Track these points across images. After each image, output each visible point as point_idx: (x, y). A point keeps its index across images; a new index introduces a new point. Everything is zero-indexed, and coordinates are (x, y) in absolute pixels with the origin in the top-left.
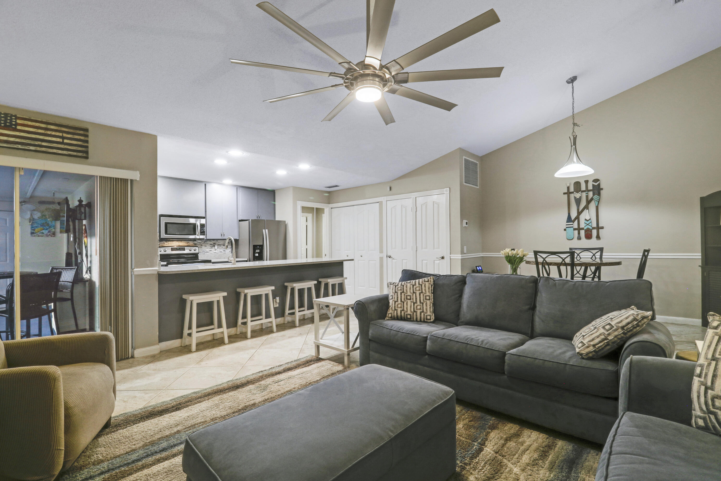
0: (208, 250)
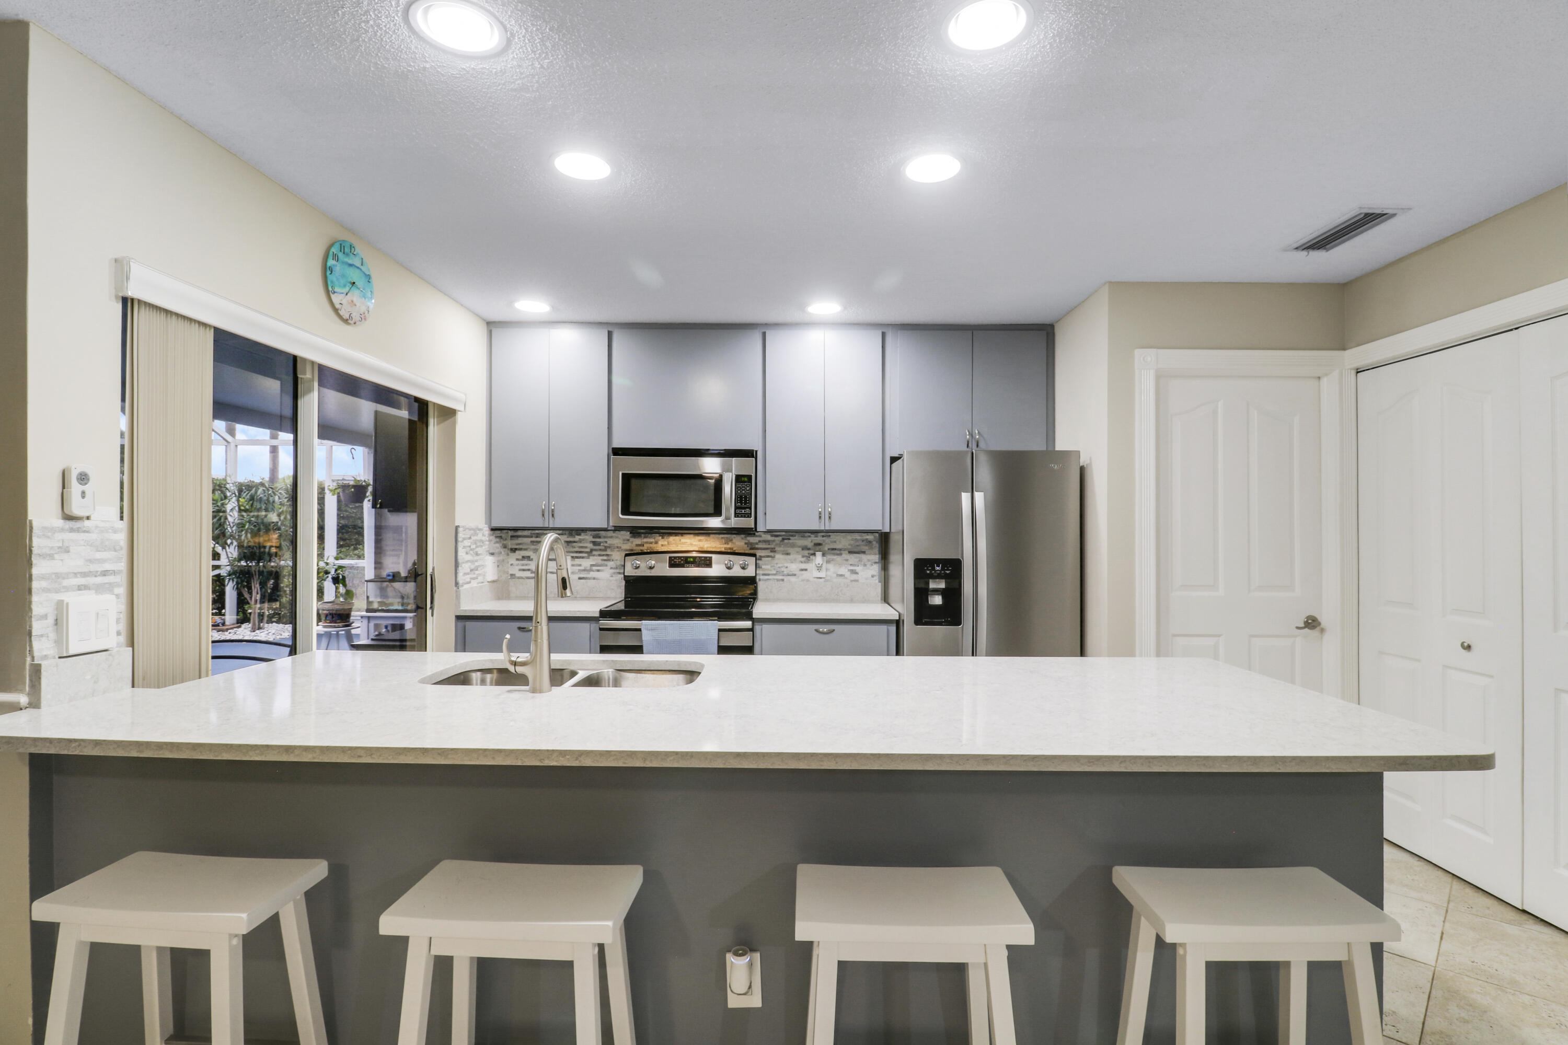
0: (794, 567)
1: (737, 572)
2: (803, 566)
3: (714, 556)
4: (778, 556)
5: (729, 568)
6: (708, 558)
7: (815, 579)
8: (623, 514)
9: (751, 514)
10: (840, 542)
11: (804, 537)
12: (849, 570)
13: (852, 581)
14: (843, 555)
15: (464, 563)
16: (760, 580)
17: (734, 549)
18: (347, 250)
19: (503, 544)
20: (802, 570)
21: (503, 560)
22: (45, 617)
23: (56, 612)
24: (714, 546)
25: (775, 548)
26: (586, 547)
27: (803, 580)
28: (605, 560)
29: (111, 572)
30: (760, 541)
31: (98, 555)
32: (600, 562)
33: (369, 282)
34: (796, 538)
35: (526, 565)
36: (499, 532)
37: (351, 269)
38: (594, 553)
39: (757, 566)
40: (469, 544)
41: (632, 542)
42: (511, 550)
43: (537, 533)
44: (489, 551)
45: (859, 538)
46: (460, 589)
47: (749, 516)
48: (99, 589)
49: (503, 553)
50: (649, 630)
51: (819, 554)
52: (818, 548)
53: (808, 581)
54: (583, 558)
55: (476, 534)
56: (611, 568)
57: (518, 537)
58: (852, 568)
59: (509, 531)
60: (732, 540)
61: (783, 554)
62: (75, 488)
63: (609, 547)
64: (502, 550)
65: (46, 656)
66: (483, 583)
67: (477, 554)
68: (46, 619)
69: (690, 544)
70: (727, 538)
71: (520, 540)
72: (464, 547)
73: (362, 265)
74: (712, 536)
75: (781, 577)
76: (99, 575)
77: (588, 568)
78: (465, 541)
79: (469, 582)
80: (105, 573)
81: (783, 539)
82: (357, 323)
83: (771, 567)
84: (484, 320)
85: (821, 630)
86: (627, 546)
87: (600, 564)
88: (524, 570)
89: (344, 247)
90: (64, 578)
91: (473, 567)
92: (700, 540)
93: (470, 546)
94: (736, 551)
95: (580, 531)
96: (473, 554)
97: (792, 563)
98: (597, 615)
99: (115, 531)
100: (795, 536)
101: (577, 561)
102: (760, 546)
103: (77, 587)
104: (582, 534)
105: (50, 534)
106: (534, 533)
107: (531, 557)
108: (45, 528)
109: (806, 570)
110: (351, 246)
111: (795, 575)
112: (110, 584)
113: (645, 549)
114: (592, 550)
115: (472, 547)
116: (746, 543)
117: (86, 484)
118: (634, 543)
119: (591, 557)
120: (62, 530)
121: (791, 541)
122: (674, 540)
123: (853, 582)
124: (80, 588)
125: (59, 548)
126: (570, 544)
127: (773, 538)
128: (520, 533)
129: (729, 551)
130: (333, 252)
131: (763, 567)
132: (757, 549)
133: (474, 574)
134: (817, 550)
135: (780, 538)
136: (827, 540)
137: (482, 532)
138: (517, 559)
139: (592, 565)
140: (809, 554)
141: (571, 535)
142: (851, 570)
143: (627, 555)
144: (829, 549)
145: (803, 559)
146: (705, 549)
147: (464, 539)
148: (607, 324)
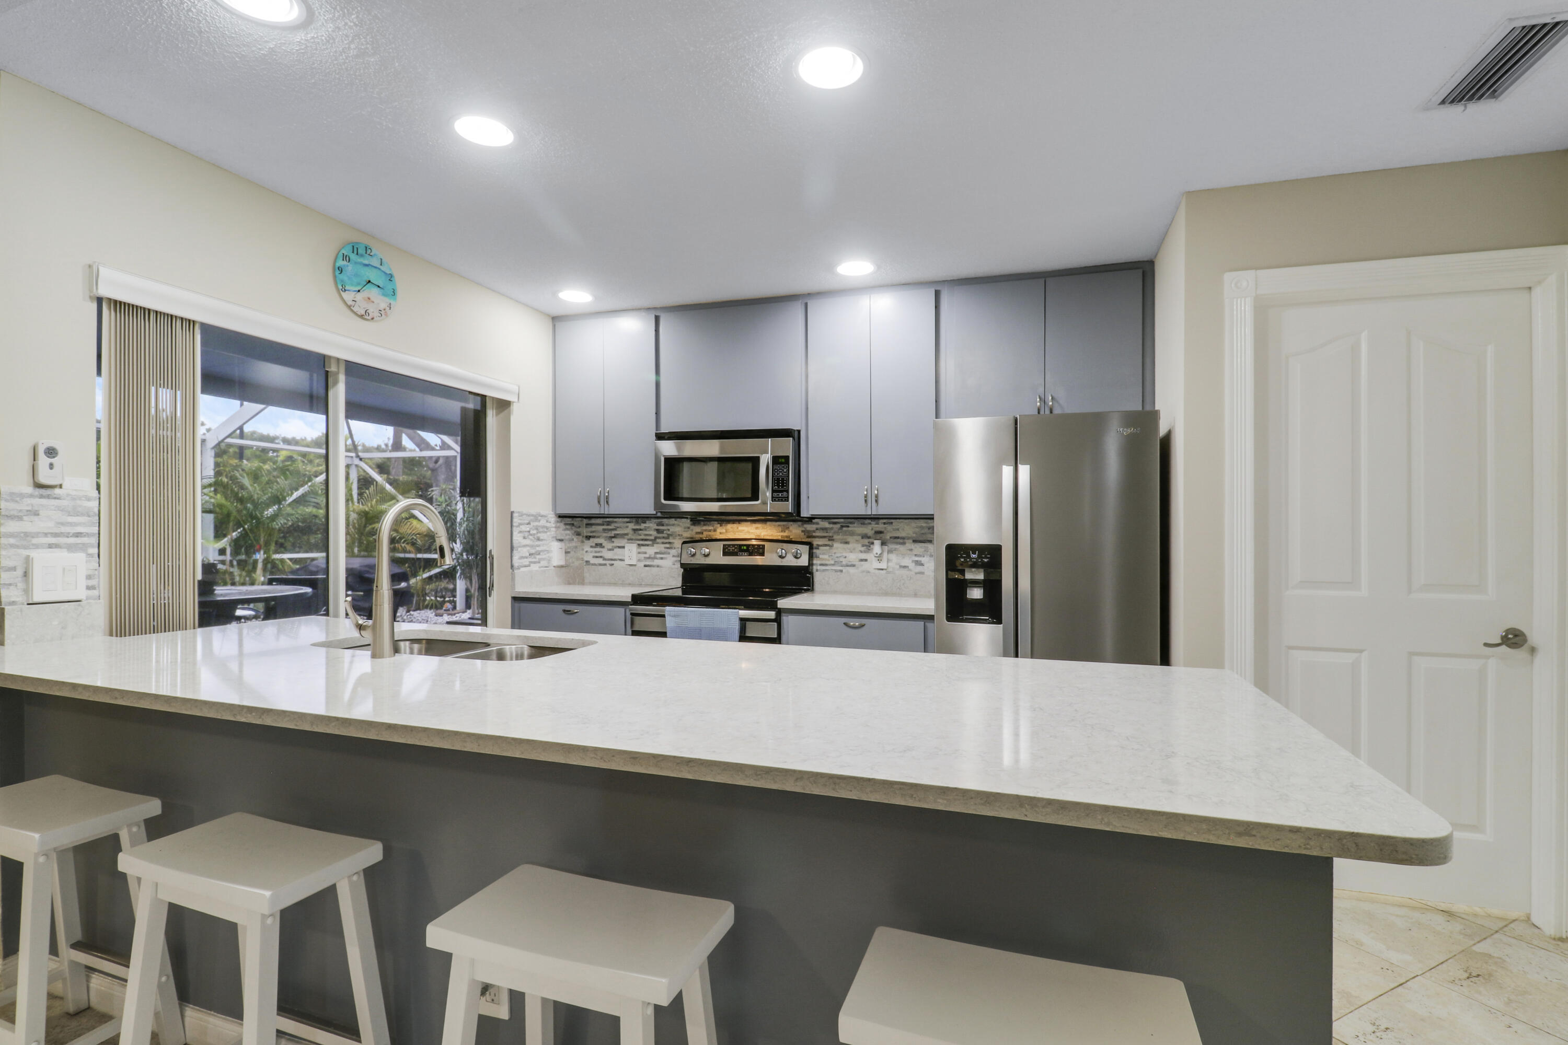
0: (853, 557)
1: (790, 561)
2: (863, 556)
3: (767, 544)
4: (836, 545)
5: (781, 557)
6: (761, 546)
7: (877, 571)
8: (665, 499)
9: (788, 497)
10: (903, 530)
11: (863, 524)
12: (913, 561)
13: (916, 573)
14: (907, 545)
15: (520, 547)
16: (817, 570)
17: (791, 537)
18: (361, 251)
19: (575, 532)
20: (861, 560)
21: (576, 547)
22: (14, 569)
23: (25, 566)
24: (770, 534)
25: (833, 537)
26: (651, 535)
27: (863, 572)
28: (668, 548)
29: (85, 534)
30: (817, 529)
31: (71, 519)
32: (664, 550)
33: (391, 281)
34: (855, 525)
35: (599, 552)
36: (570, 519)
37: (366, 268)
38: (658, 540)
39: (811, 556)
40: (528, 529)
41: (692, 530)
42: (586, 537)
43: (608, 521)
44: (556, 537)
45: (924, 525)
46: (515, 571)
47: (787, 499)
48: (71, 548)
49: (575, 539)
50: (673, 616)
51: (877, 543)
52: (879, 536)
53: (869, 572)
54: (648, 545)
55: (536, 520)
56: (674, 556)
57: (591, 525)
58: (917, 559)
59: (585, 520)
60: (788, 528)
61: (841, 543)
62: (43, 461)
63: (671, 535)
64: (573, 537)
65: (13, 602)
66: (546, 567)
67: (538, 539)
68: (15, 571)
69: (748, 532)
70: (784, 525)
71: (594, 528)
72: (520, 532)
73: (381, 265)
74: (768, 523)
75: (840, 568)
76: (71, 537)
77: (653, 556)
78: (521, 526)
79: (529, 566)
80: (78, 535)
81: (842, 527)
82: (375, 319)
83: (829, 556)
84: (548, 315)
85: (852, 624)
86: (687, 535)
87: (663, 552)
88: (597, 557)
89: (357, 249)
90: (33, 537)
91: (533, 551)
92: (757, 528)
93: (529, 532)
94: (793, 540)
95: (646, 519)
96: (533, 538)
97: (851, 552)
98: (630, 600)
99: (89, 499)
100: (854, 523)
101: (643, 549)
102: (817, 534)
103: (47, 545)
104: (647, 522)
105: (18, 499)
106: (605, 522)
107: (603, 545)
108: (12, 494)
109: (866, 560)
110: (366, 247)
111: (854, 566)
112: (84, 544)
113: (704, 536)
114: (656, 538)
115: (531, 533)
116: (802, 531)
117: (54, 457)
118: (694, 531)
119: (655, 545)
120: (31, 496)
121: (850, 529)
122: (731, 528)
123: (918, 575)
124: (50, 546)
125: (27, 511)
126: (637, 532)
127: (831, 526)
128: (593, 521)
129: (786, 539)
130: (343, 254)
131: (821, 556)
132: (815, 537)
133: (535, 558)
134: (878, 538)
135: (838, 526)
136: (889, 527)
137: (546, 518)
138: (592, 547)
139: (656, 553)
140: (869, 543)
141: (637, 523)
142: (915, 561)
143: (684, 543)
144: (891, 538)
145: (863, 549)
146: (762, 537)
147: (520, 524)
148: (655, 308)
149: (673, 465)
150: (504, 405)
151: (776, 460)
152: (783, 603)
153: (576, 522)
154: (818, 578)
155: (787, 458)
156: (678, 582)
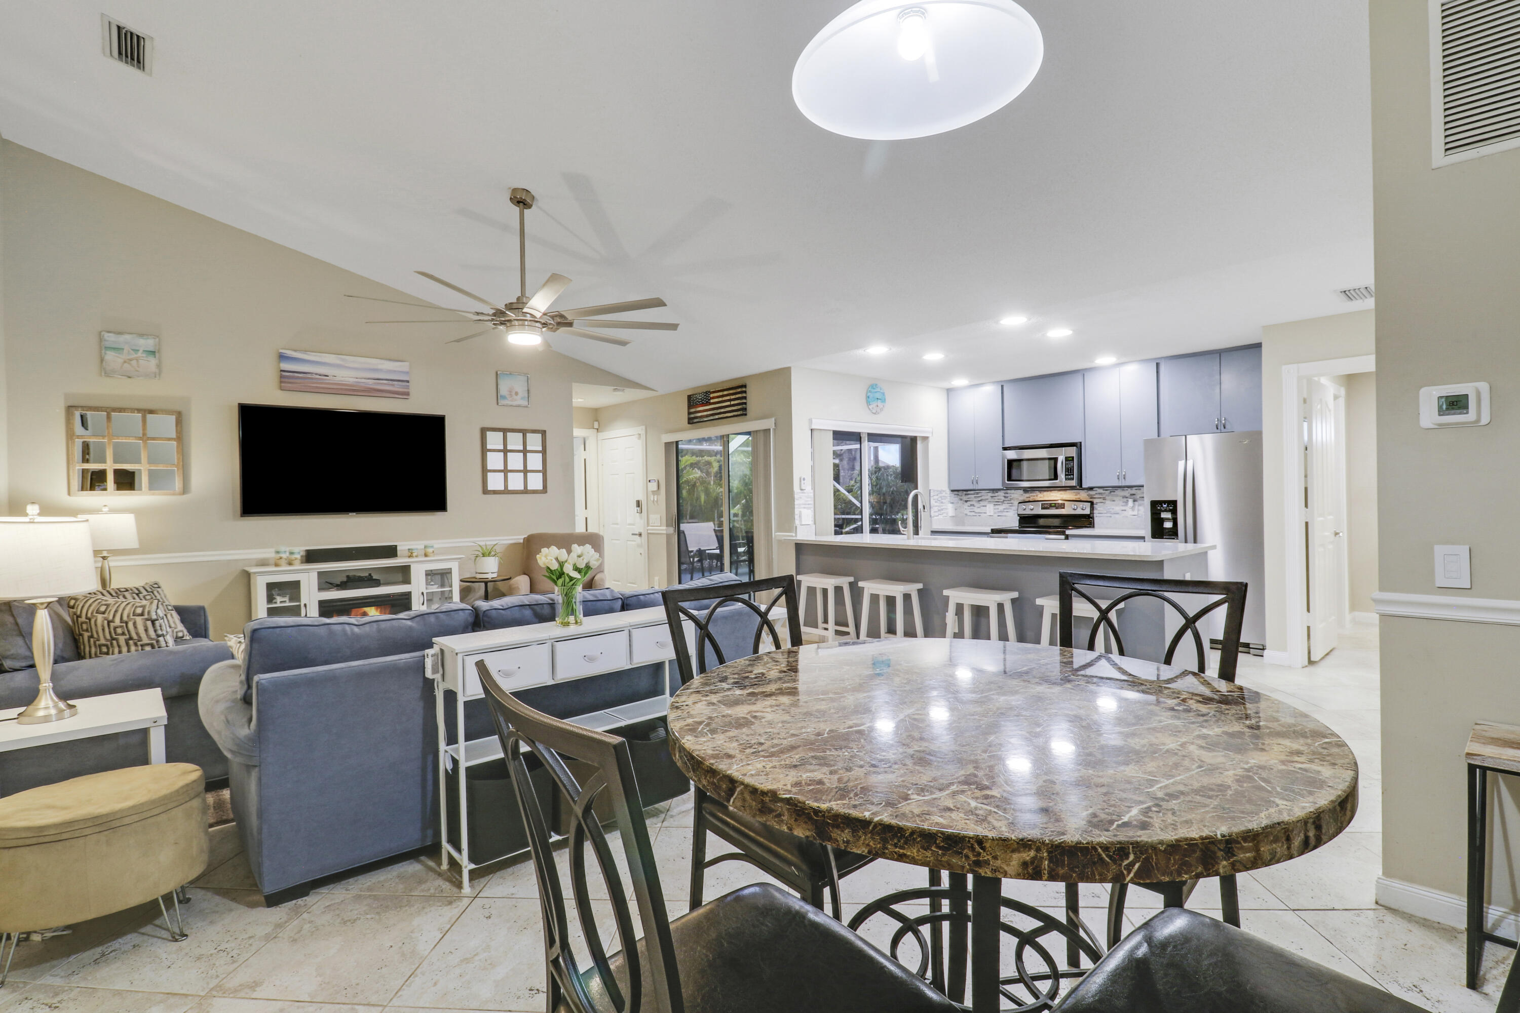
0: (1118, 509)
1: (1079, 512)
2: (1124, 508)
3: (1066, 503)
4: (1108, 502)
5: (1074, 509)
6: (1063, 504)
8: (1008, 480)
11: (1123, 490)
15: (934, 507)
16: (1096, 516)
17: (1079, 499)
19: (960, 498)
20: (1122, 510)
21: (961, 506)
24: (1066, 497)
25: (1104, 498)
26: (1000, 499)
27: (1124, 517)
28: (1011, 506)
30: (1094, 494)
31: (808, 500)
32: (1008, 507)
33: (884, 396)
34: (1118, 491)
35: (973, 508)
36: (957, 492)
37: (876, 394)
38: (1005, 502)
39: (1092, 509)
41: (1024, 496)
43: (977, 492)
44: (950, 501)
46: (933, 519)
47: (1073, 479)
51: (1130, 502)
53: (1127, 517)
54: (999, 505)
55: (941, 493)
56: (1014, 510)
57: (968, 494)
59: (965, 492)
60: (1077, 494)
61: (1110, 501)
62: (802, 481)
63: (1012, 499)
64: (960, 502)
66: (946, 515)
67: (942, 503)
68: (798, 515)
69: (1056, 496)
70: (1073, 492)
71: (969, 496)
72: (933, 499)
73: (881, 391)
74: (1064, 491)
75: (1110, 515)
77: (1002, 510)
79: (938, 516)
80: (809, 504)
82: (879, 414)
83: (1103, 509)
84: (945, 391)
86: (1022, 499)
91: (940, 508)
92: (1060, 494)
94: (1082, 500)
95: (997, 491)
96: (940, 502)
99: (811, 493)
101: (997, 507)
102: (1096, 496)
103: (804, 509)
105: (798, 494)
107: (975, 505)
109: (1125, 510)
111: (1118, 514)
113: (1031, 500)
114: (1003, 501)
115: (939, 499)
116: (1085, 495)
119: (1003, 505)
121: (1115, 493)
122: (1046, 495)
126: (992, 498)
127: (1103, 492)
128: (969, 492)
129: (1077, 500)
131: (1098, 509)
132: (1093, 498)
133: (941, 511)
134: (1132, 498)
135: (1108, 492)
136: (1138, 492)
137: (946, 492)
139: (1004, 509)
140: (1126, 501)
141: (993, 493)
143: (1020, 503)
144: (1139, 497)
145: (1123, 504)
146: (1062, 499)
147: (934, 495)
148: (1001, 381)
149: (1011, 464)
150: (925, 439)
151: (1067, 459)
152: (1068, 532)
153: (960, 493)
154: (1097, 520)
155: (1073, 457)
156: (1017, 524)
